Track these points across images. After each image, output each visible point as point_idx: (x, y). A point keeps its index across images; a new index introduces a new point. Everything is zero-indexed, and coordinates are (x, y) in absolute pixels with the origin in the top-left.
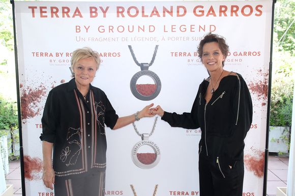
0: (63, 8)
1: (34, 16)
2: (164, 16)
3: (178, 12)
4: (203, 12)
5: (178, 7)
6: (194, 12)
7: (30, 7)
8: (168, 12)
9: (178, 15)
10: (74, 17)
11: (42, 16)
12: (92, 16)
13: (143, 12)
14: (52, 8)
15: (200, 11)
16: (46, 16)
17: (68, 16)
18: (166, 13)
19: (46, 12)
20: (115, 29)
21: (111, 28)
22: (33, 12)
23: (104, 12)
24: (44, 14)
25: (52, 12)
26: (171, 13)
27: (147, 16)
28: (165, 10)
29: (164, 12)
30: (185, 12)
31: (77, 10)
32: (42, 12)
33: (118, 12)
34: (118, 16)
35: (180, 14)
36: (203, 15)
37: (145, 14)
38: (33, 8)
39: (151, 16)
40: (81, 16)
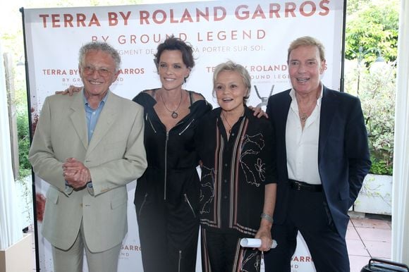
0: (78, 15)
1: (45, 26)
2: (198, 20)
3: (215, 14)
4: (247, 13)
5: (216, 9)
6: (237, 13)
7: (41, 16)
8: (203, 15)
9: (216, 19)
10: (90, 25)
11: (54, 26)
12: (111, 24)
13: (172, 16)
14: (65, 16)
15: (243, 13)
16: (59, 26)
17: (84, 25)
18: (201, 17)
19: (58, 21)
20: (138, 40)
21: (133, 38)
22: (45, 21)
23: (126, 18)
24: (56, 23)
25: (66, 21)
26: (206, 16)
27: (177, 22)
28: (199, 13)
29: (198, 16)
30: (225, 14)
31: (94, 17)
32: (54, 21)
33: (142, 18)
34: (142, 23)
35: (218, 17)
36: (247, 17)
37: (175, 19)
38: (44, 17)
39: (182, 21)
40: (99, 25)
